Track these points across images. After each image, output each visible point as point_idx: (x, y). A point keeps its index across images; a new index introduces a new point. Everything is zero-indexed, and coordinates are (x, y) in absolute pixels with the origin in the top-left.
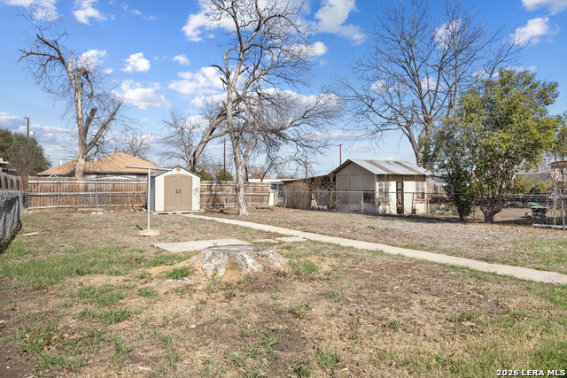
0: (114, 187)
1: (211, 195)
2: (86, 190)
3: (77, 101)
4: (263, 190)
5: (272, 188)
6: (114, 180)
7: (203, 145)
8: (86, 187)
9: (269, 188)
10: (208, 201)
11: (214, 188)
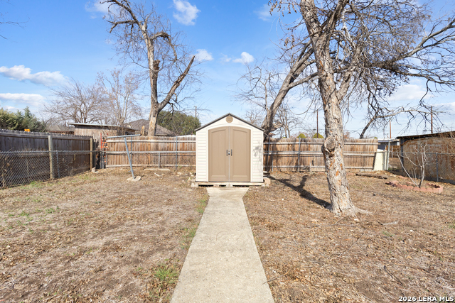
0: (183, 145)
1: (293, 156)
2: (157, 149)
3: (149, 60)
4: (365, 150)
5: (380, 147)
6: (183, 139)
7: (282, 95)
8: (157, 146)
9: (375, 147)
10: (291, 163)
11: (297, 147)
